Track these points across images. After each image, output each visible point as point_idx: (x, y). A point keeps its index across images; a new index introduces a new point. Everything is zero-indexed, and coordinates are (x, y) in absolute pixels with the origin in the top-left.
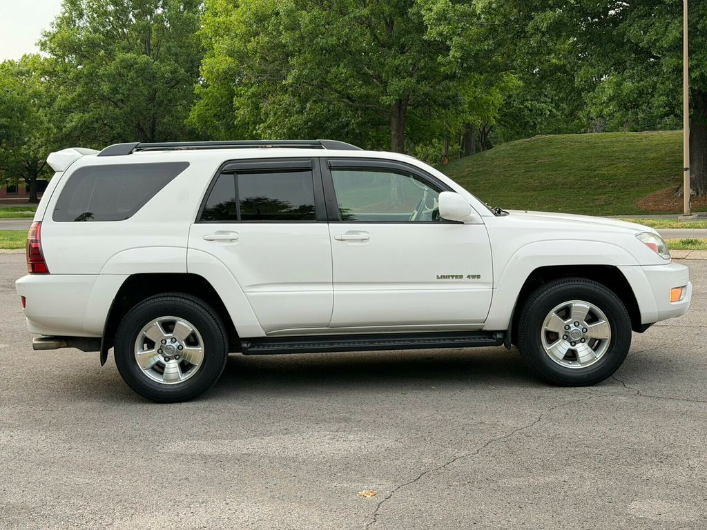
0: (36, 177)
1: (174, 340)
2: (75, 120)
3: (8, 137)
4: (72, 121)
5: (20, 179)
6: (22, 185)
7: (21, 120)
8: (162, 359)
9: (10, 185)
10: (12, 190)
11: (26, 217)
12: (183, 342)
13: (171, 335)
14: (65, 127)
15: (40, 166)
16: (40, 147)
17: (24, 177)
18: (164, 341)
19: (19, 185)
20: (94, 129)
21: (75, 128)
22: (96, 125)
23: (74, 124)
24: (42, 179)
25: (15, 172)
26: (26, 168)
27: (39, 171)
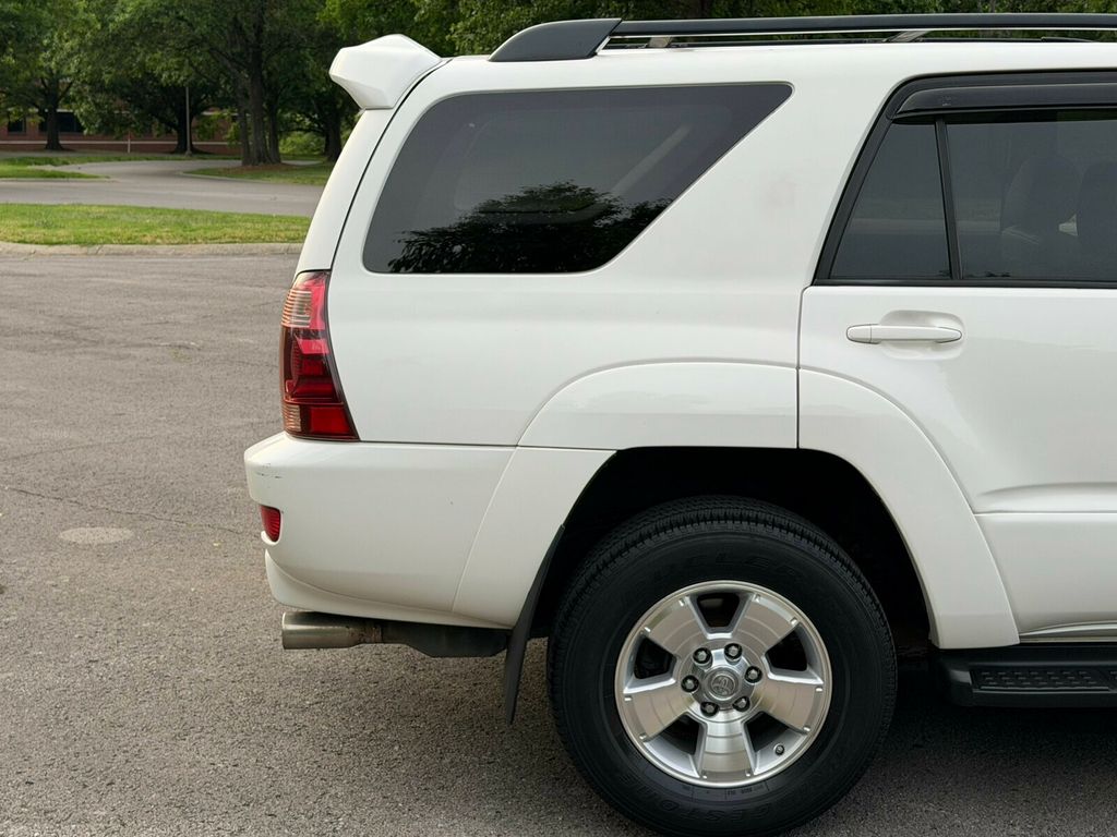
0: (56, 107)
1: (734, 651)
2: (129, 9)
3: (20, 37)
4: (123, 11)
5: (30, 110)
6: (34, 121)
7: (40, 7)
8: (695, 710)
9: (13, 119)
10: (16, 128)
11: (48, 177)
12: (764, 659)
13: (727, 636)
14: (112, 21)
15: (63, 88)
16: (70, 55)
17: (37, 107)
18: (703, 655)
19: (29, 120)
20: (161, 27)
21: (128, 24)
22: (165, 20)
23: (127, 16)
24: (66, 111)
25: (22, 97)
26: (41, 91)
27: (61, 97)
